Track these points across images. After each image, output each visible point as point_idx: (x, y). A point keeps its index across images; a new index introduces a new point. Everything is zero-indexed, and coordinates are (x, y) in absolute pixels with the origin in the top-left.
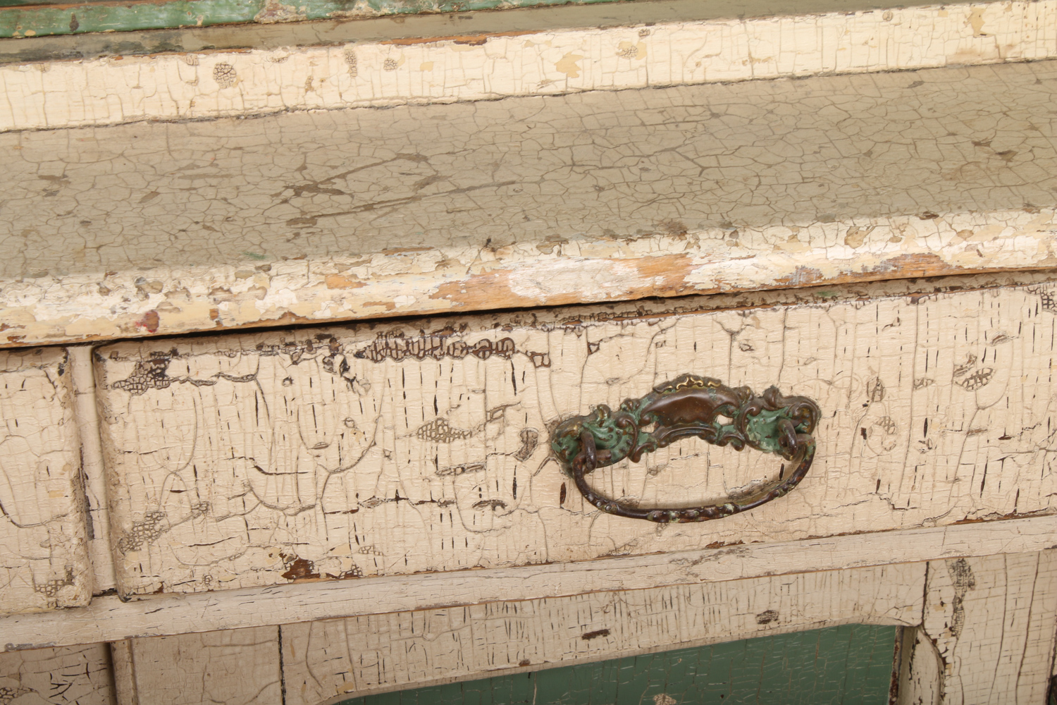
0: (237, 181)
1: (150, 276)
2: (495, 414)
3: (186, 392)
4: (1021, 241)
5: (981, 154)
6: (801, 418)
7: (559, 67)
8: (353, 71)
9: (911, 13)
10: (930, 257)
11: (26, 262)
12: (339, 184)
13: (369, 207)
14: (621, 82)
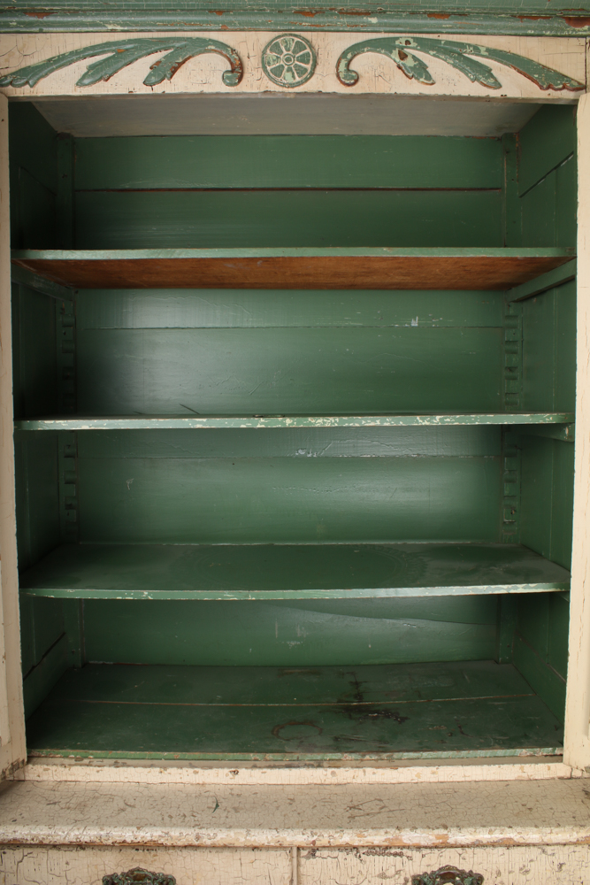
0: (336, 804)
1: (314, 831)
2: (398, 872)
3: (320, 860)
4: (534, 836)
5: (524, 809)
6: (479, 880)
7: (416, 776)
8: (365, 774)
9: (505, 766)
10: (511, 839)
11: (285, 824)
12: (361, 807)
13: (368, 814)
14: (431, 780)
